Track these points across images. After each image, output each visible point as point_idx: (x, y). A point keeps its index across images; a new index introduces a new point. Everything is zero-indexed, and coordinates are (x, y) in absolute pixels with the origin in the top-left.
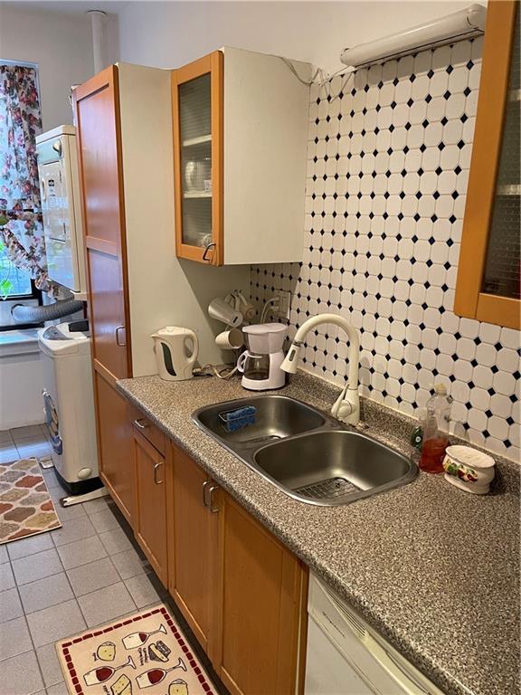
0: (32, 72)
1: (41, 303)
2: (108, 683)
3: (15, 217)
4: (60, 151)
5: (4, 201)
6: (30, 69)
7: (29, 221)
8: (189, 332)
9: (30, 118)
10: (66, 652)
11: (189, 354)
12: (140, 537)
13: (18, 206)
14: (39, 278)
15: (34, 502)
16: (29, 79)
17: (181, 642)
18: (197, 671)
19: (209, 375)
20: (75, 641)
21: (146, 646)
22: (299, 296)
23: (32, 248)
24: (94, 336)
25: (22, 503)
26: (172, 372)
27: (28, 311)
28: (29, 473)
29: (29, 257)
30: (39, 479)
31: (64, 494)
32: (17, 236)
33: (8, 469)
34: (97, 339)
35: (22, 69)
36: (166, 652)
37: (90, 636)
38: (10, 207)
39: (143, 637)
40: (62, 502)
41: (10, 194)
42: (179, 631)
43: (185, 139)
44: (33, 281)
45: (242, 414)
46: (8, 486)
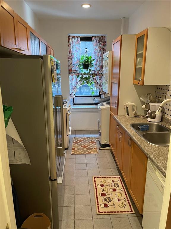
0: (105, 37)
1: (101, 98)
2: (103, 188)
3: (97, 75)
4: (108, 58)
5: (95, 71)
6: (104, 36)
7: (100, 76)
8: (134, 104)
9: (103, 49)
10: (95, 179)
11: (133, 110)
12: (116, 158)
13: (98, 72)
14: (101, 91)
15: (93, 147)
16: (104, 39)
17: (123, 185)
18: (125, 192)
19: (139, 117)
20: (97, 177)
21: (114, 183)
22: (168, 95)
23: (100, 83)
24: (111, 106)
25: (90, 146)
26: (128, 115)
27: (97, 100)
28: (93, 141)
29: (99, 86)
30: (95, 142)
31: (100, 147)
32: (97, 80)
33: (88, 139)
34: (112, 107)
35: (103, 36)
36: (118, 186)
37: (101, 177)
38: (96, 72)
39: (113, 181)
40: (99, 148)
41: (97, 69)
42: (122, 183)
43: (138, 52)
44: (99, 92)
45: (145, 126)
46: (88, 142)
